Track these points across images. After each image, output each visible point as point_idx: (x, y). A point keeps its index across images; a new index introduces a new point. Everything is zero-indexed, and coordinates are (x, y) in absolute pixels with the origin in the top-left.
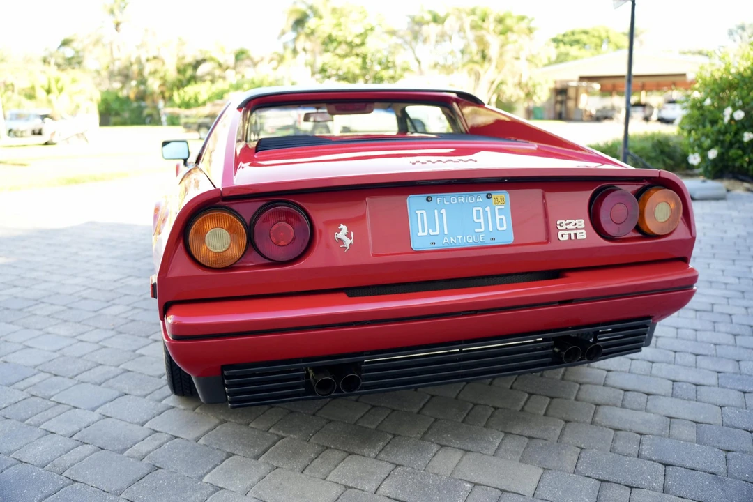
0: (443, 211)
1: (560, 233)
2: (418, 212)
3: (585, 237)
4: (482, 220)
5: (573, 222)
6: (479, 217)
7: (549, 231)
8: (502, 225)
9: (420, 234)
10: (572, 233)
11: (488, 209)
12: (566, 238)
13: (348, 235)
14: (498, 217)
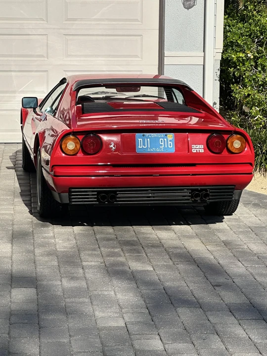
0: (149, 140)
1: (193, 150)
2: (139, 140)
3: (203, 152)
4: (163, 143)
5: (199, 146)
6: (162, 142)
7: (189, 149)
8: (170, 146)
9: (140, 147)
10: (198, 150)
11: (165, 140)
12: (195, 151)
13: (114, 146)
14: (169, 143)
